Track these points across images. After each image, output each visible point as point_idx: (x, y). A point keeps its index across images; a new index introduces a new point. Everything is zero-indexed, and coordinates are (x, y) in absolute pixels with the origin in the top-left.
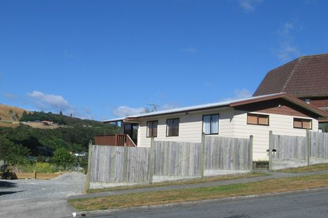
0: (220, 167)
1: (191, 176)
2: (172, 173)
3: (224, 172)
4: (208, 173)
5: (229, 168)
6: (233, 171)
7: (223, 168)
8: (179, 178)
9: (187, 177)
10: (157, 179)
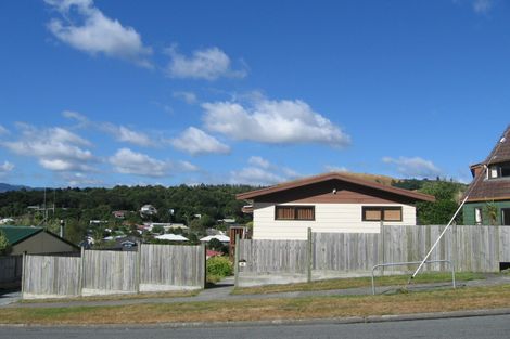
0: (160, 281)
1: (125, 291)
2: (103, 286)
3: (166, 287)
4: (145, 287)
5: (173, 283)
6: (177, 287)
7: (164, 282)
8: (111, 292)
9: (120, 292)
10: (87, 292)
